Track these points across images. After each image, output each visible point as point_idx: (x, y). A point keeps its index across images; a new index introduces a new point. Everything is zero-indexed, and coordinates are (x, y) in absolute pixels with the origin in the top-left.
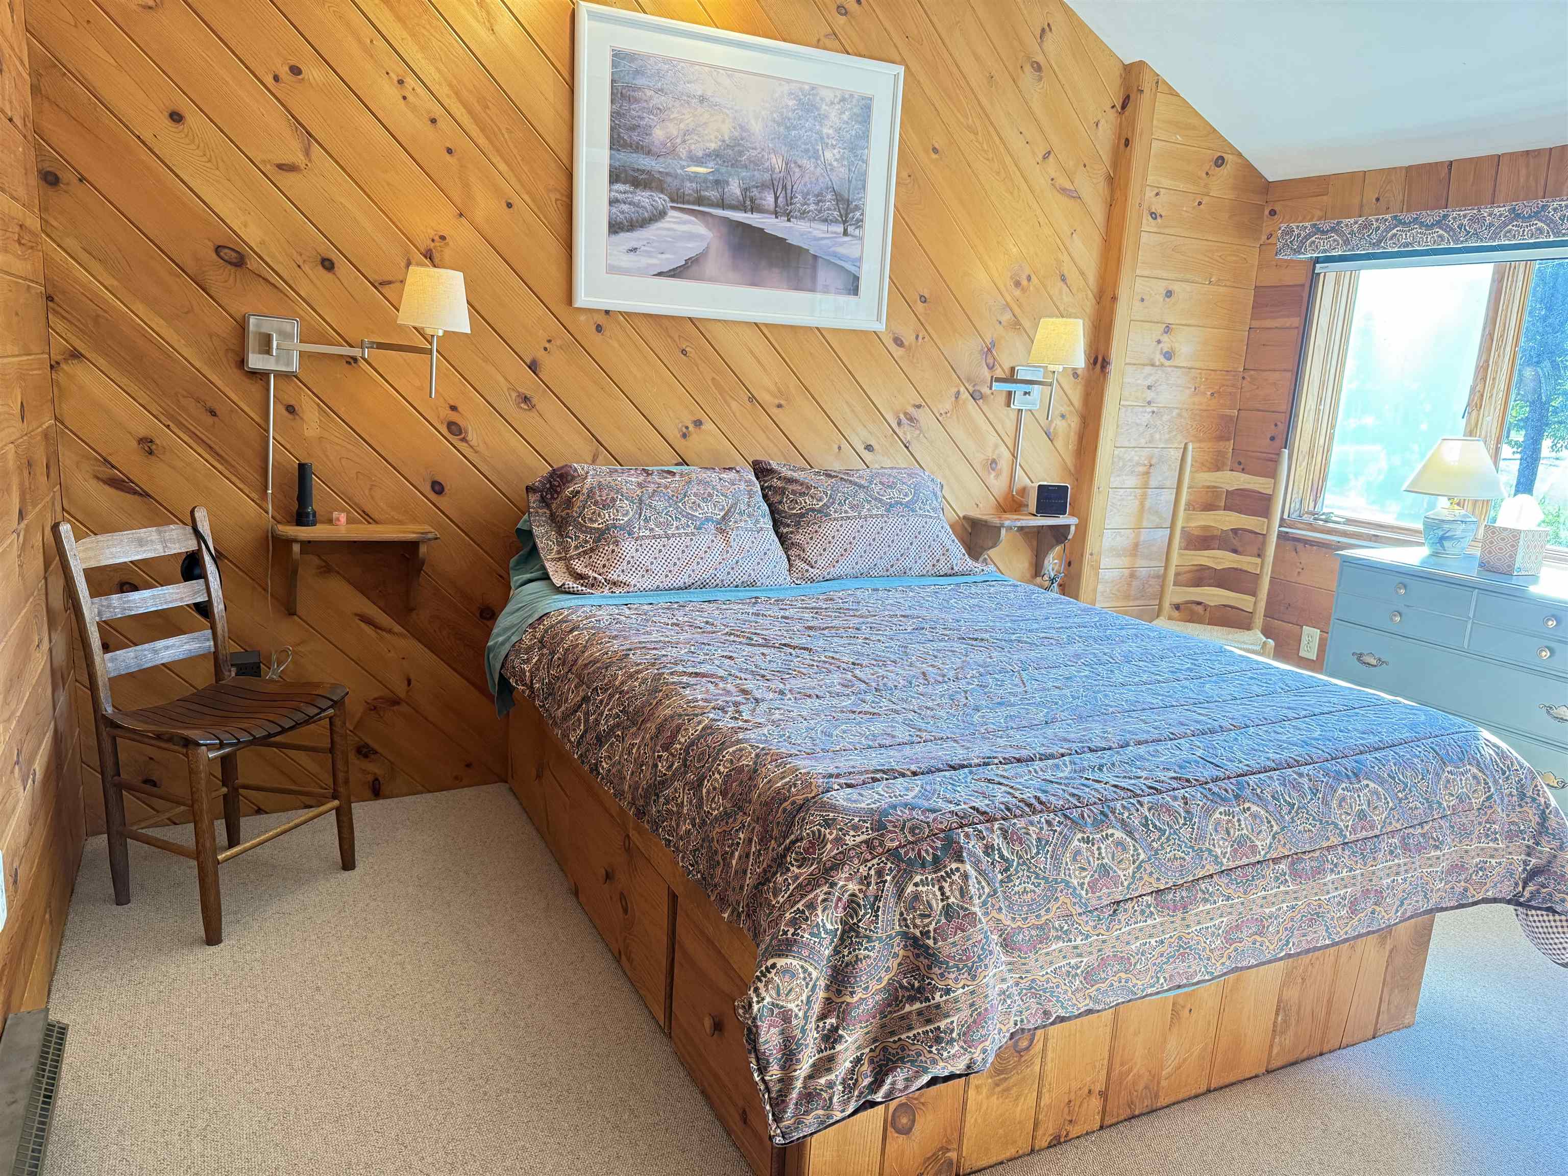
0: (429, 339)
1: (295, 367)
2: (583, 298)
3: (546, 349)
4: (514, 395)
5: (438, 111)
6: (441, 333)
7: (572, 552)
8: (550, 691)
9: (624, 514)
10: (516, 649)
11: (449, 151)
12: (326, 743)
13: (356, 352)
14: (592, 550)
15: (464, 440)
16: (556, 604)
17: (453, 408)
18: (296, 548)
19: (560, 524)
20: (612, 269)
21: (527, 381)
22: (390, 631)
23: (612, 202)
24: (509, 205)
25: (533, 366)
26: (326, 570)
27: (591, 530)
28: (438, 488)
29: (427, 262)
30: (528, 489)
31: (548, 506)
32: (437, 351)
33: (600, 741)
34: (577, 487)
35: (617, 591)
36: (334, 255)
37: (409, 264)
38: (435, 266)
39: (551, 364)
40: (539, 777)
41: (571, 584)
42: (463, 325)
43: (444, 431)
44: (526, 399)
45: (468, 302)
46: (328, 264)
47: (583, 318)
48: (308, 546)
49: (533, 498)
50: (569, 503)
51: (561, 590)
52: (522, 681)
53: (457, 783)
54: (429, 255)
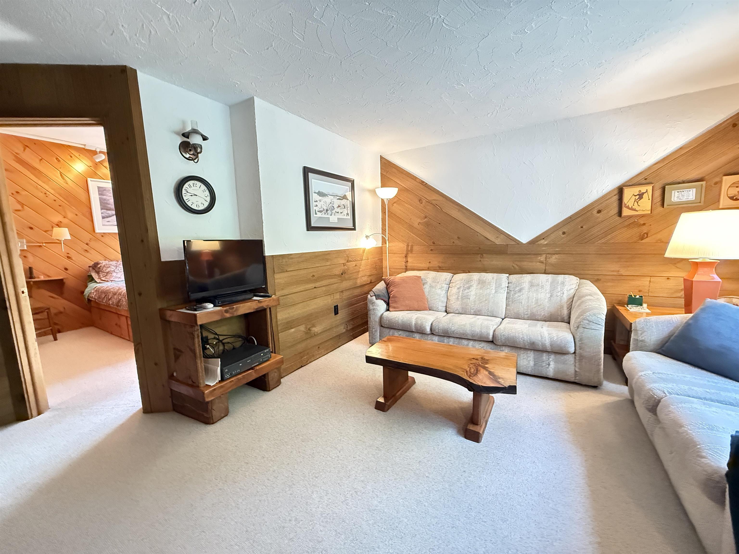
0: (61, 241)
1: (25, 248)
2: (97, 231)
3: (90, 241)
4: (83, 250)
5: (56, 198)
6: (63, 239)
7: (101, 277)
8: (99, 298)
9: (112, 268)
10: (91, 293)
11: (60, 206)
12: (46, 317)
13: (41, 244)
14: (106, 276)
15: (72, 259)
16: (98, 285)
17: (68, 254)
18: (32, 283)
19: (98, 273)
20: (103, 225)
21: (86, 247)
22: (59, 299)
23: (102, 213)
24: (77, 215)
25: (87, 244)
26: (39, 288)
27: (105, 272)
28: (66, 269)
29: (57, 226)
30: (89, 267)
31: (95, 269)
32: (63, 243)
33: (109, 300)
34: (101, 265)
35: (113, 282)
36: (32, 226)
37: (53, 227)
38: (59, 227)
39: (92, 244)
40: (100, 319)
41: (101, 281)
42: (69, 237)
43: (67, 258)
44: (86, 251)
45: (70, 234)
46: (31, 228)
47: (98, 234)
48: (34, 282)
49: (91, 269)
50: (99, 268)
51: (100, 283)
52: (93, 298)
53: (81, 327)
54: (57, 225)
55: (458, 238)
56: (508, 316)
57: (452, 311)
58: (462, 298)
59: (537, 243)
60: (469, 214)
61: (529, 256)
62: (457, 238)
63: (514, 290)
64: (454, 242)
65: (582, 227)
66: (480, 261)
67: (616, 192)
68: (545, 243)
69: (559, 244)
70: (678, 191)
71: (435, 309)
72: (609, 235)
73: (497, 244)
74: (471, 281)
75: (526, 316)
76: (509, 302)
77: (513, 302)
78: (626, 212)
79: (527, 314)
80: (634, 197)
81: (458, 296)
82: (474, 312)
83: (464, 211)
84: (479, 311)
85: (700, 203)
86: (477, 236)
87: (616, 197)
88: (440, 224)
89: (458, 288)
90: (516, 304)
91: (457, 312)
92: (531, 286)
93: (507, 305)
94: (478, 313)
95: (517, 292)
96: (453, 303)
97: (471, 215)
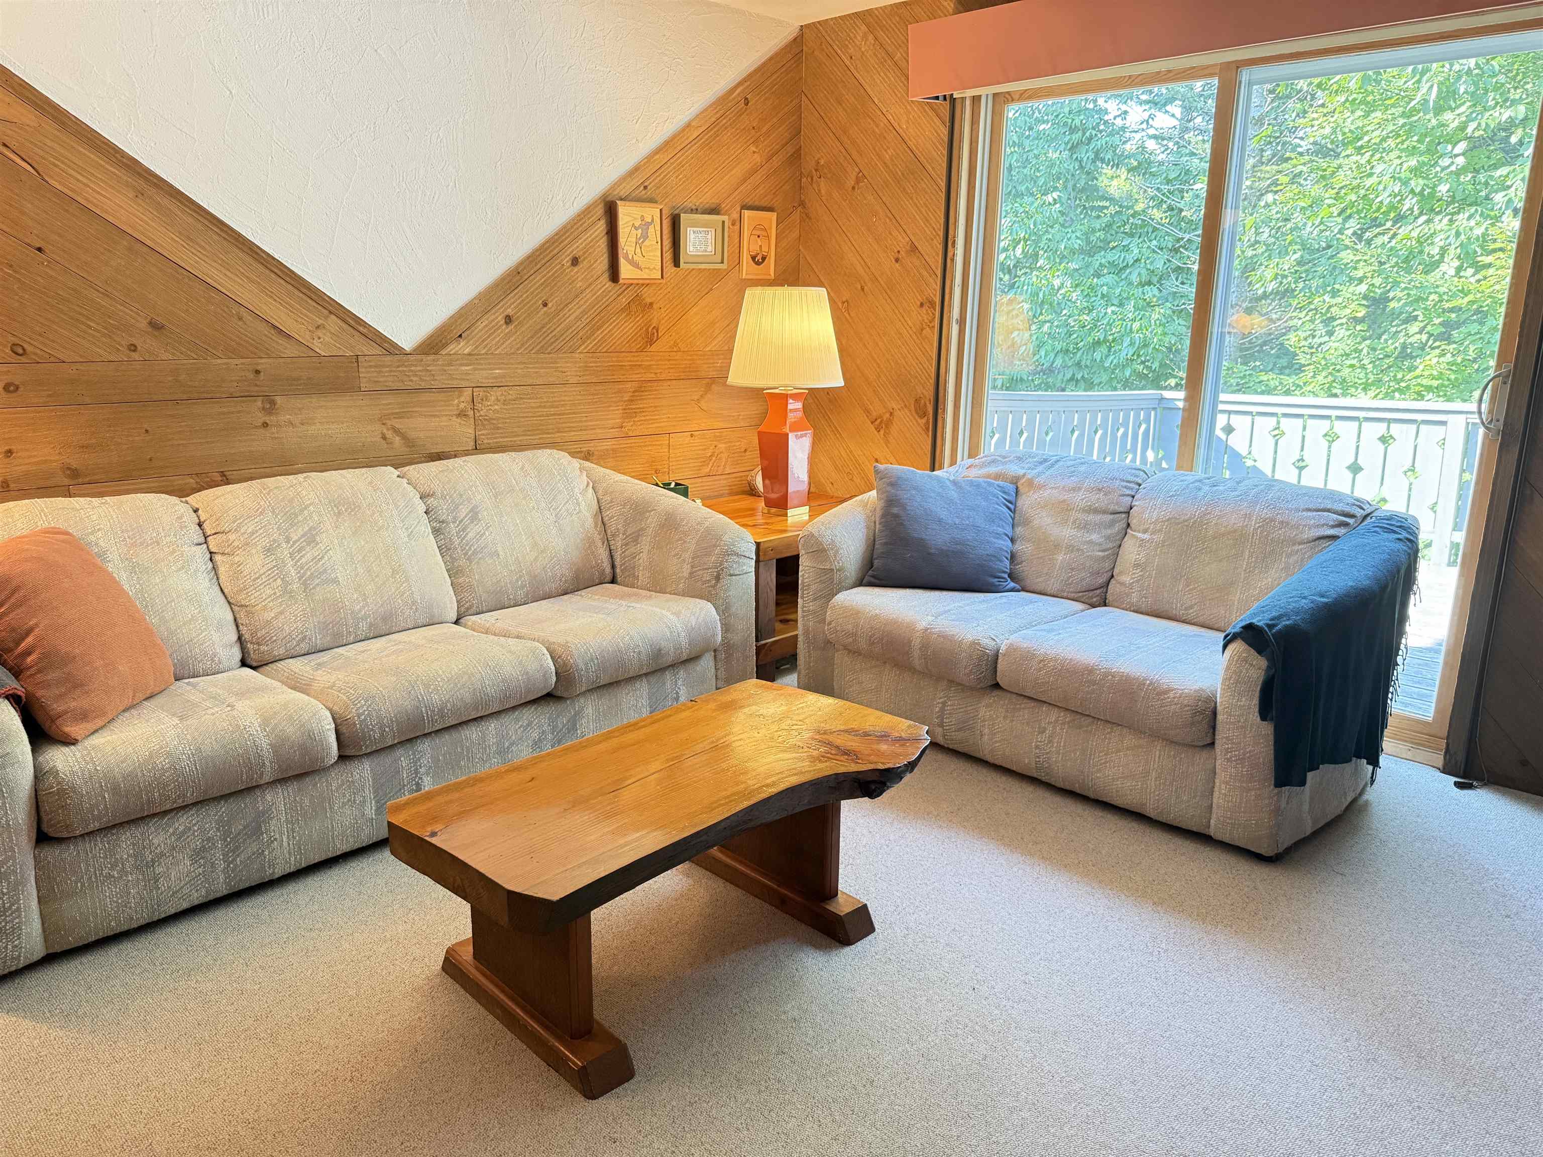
55: (155, 326)
56: (468, 609)
57: (281, 651)
58: (305, 584)
59: (443, 352)
60: (190, 220)
61: (426, 397)
62: (143, 324)
63: (454, 518)
64: (133, 348)
65: (545, 305)
66: (265, 425)
67: (600, 210)
68: (466, 352)
69: (500, 354)
70: (695, 229)
71: (200, 667)
72: (598, 330)
73: (320, 356)
74: (302, 511)
75: (521, 594)
76: (453, 560)
77: (469, 559)
78: (626, 271)
79: (522, 587)
80: (634, 232)
81: (286, 583)
82: (371, 625)
83: (166, 202)
84: (385, 619)
85: (722, 262)
86: (240, 319)
87: (601, 227)
88: (39, 249)
89: (268, 551)
90: (482, 561)
91: (304, 647)
92: (496, 497)
93: (454, 572)
94: (384, 629)
95: (467, 521)
96: (276, 617)
97: (199, 226)
